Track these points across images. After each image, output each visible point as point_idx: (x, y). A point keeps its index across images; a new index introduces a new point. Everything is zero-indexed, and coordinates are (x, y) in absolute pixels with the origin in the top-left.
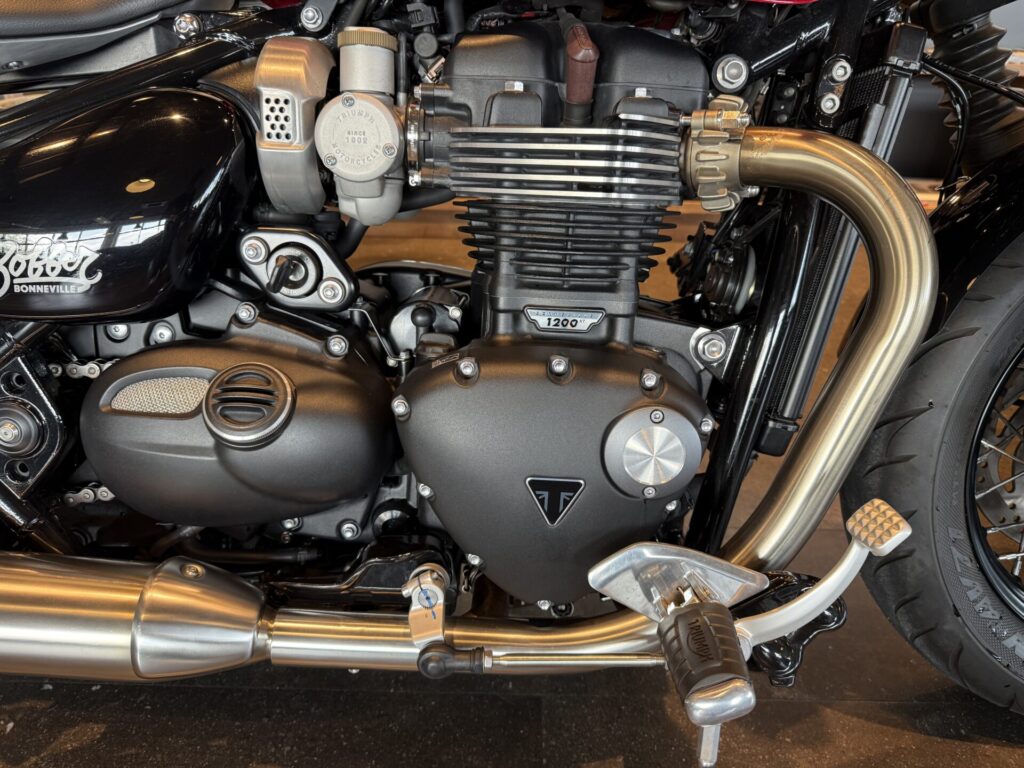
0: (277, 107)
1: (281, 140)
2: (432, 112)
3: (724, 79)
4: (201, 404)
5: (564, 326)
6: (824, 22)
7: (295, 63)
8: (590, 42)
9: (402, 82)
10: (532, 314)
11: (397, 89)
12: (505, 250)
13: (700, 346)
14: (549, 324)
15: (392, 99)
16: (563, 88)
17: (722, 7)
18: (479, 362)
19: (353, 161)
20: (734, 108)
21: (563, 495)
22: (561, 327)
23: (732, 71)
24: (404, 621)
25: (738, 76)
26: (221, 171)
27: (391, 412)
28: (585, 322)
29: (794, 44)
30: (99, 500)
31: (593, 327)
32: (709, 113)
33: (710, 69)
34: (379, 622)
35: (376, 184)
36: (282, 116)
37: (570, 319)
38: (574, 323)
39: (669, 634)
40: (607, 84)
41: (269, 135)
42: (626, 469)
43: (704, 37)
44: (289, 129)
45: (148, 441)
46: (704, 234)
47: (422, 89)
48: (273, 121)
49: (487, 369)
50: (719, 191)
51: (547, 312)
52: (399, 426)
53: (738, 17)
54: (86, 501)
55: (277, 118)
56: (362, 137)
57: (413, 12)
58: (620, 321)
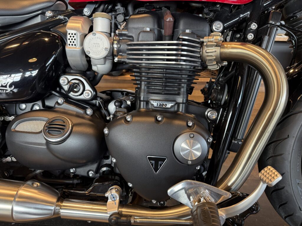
0: (72, 36)
1: (73, 46)
2: (121, 38)
3: (215, 28)
4: (42, 130)
5: (162, 106)
6: (248, 12)
7: (78, 23)
8: (171, 16)
9: (113, 30)
10: (152, 102)
11: (111, 32)
12: (143, 81)
13: (209, 114)
14: (157, 105)
15: (109, 35)
16: (163, 31)
17: (214, 6)
18: (133, 116)
19: (95, 52)
20: (218, 36)
21: (160, 162)
22: (161, 106)
23: (218, 26)
24: (106, 205)
25: (220, 27)
26: (54, 56)
27: (103, 133)
28: (169, 105)
29: (238, 18)
30: (13, 161)
31: (172, 107)
32: (209, 37)
33: (211, 26)
34: (97, 205)
35: (103, 60)
36: (73, 39)
37: (164, 104)
38: (166, 105)
39: (194, 213)
40: (177, 30)
41: (69, 45)
42: (181, 154)
43: (209, 17)
44: (75, 43)
45: (25, 141)
46: (212, 81)
47: (118, 31)
48: (71, 40)
49: (135, 119)
50: (213, 62)
51: (157, 101)
52: (105, 137)
53: (220, 9)
54: (9, 161)
55: (72, 39)
56: (98, 45)
57: (117, 9)
58: (181, 105)
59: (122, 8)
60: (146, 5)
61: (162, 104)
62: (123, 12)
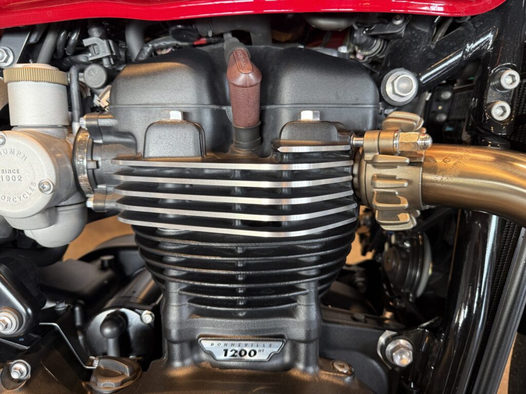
2: (100, 141)
3: (394, 92)
5: (242, 356)
6: (487, 34)
8: (249, 65)
9: (76, 112)
10: (207, 344)
11: (70, 119)
12: (173, 281)
13: (388, 350)
14: (226, 355)
16: (228, 109)
17: (388, 24)
19: (9, 199)
22: (238, 357)
23: (402, 85)
25: (407, 90)
28: (264, 352)
29: (460, 55)
31: (273, 356)
32: (383, 135)
33: (379, 83)
38: (252, 353)
40: (273, 107)
43: (370, 53)
47: (87, 120)
50: (400, 216)
51: (223, 343)
53: (403, 32)
56: (16, 175)
57: (90, 46)
58: (302, 347)
59: (105, 42)
60: (174, 28)
61: (238, 349)
62: (108, 54)
